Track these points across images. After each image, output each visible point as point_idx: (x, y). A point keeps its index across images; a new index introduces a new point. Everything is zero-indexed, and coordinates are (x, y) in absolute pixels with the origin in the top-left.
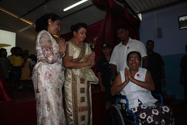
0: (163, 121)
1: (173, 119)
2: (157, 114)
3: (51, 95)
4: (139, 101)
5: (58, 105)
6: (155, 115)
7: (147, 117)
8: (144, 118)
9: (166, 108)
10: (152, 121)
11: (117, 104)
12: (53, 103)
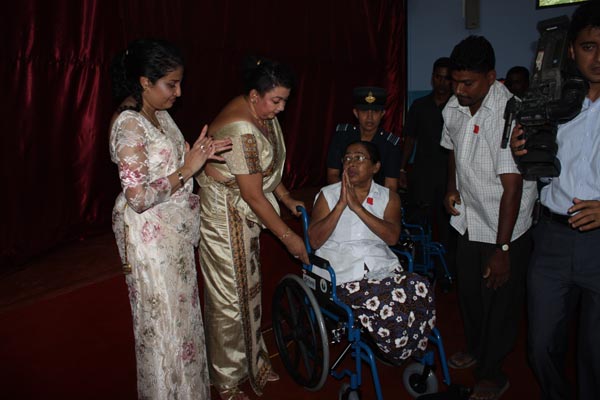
0: (412, 315)
1: (434, 312)
2: (402, 300)
3: (161, 278)
4: (366, 268)
5: (182, 301)
6: (397, 303)
7: (380, 308)
8: (374, 309)
9: (422, 288)
10: (390, 314)
11: (304, 275)
12: (167, 298)
